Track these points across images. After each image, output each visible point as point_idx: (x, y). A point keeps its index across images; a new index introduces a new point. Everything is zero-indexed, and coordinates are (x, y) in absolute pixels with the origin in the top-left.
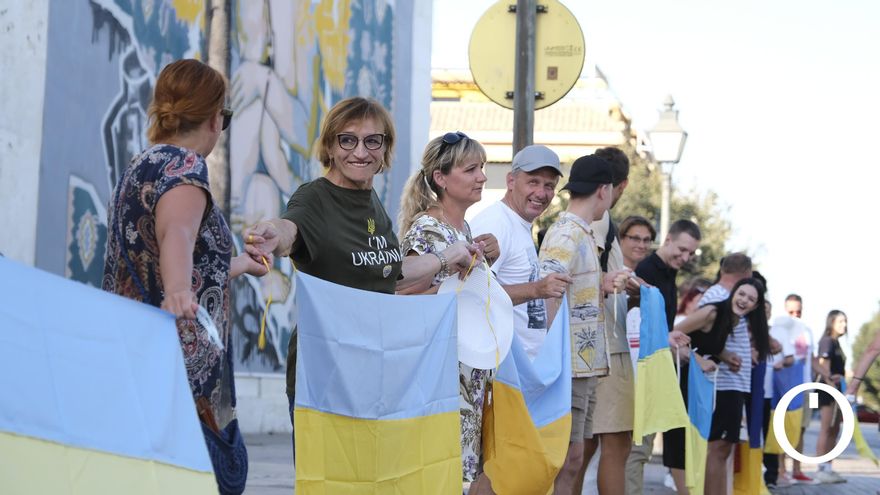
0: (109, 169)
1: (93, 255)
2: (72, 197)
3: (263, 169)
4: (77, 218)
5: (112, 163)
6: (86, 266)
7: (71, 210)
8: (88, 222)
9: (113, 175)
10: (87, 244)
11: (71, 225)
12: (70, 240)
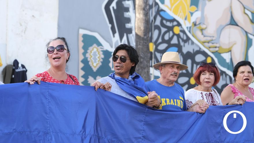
0: (110, 26)
1: (100, 64)
2: (81, 39)
3: (233, 23)
4: (86, 48)
5: (111, 21)
6: (95, 70)
7: (81, 44)
8: (95, 50)
9: (113, 29)
10: (95, 59)
11: (82, 51)
12: (82, 57)
